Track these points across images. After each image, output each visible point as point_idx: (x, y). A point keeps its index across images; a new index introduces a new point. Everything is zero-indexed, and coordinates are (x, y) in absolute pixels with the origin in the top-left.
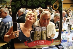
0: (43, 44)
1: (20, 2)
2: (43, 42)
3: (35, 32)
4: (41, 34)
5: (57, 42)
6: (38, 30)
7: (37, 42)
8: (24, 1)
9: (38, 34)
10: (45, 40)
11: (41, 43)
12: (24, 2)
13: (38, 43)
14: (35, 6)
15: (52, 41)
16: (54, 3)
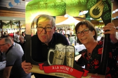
0: (67, 72)
1: (37, 5)
2: (67, 69)
3: (56, 51)
4: (65, 56)
6: (60, 50)
9: (60, 56)
10: (70, 67)
11: (64, 70)
13: (58, 69)
14: (59, 11)
15: (84, 71)
16: (93, 5)
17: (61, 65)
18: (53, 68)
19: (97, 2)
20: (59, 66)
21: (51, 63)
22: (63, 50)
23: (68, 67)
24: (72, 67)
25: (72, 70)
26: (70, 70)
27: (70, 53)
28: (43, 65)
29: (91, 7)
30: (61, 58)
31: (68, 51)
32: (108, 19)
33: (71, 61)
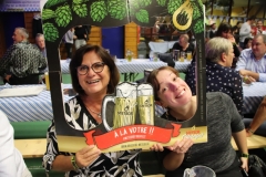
0: (143, 137)
1: (68, 7)
2: (143, 130)
3: (118, 99)
4: (137, 107)
5: (194, 132)
6: (125, 96)
7: (125, 132)
8: (81, 5)
9: (128, 107)
10: (149, 126)
11: (136, 134)
12: (82, 7)
13: (126, 135)
14: (117, 17)
15: (173, 128)
16: (178, 7)
18: (116, 135)
19: (183, 2)
20: (127, 127)
21: (111, 125)
22: (131, 94)
23: (145, 125)
24: (152, 123)
25: (152, 130)
26: (148, 131)
27: (145, 99)
28: (93, 135)
29: (175, 10)
30: (130, 110)
31: (142, 95)
33: (149, 112)
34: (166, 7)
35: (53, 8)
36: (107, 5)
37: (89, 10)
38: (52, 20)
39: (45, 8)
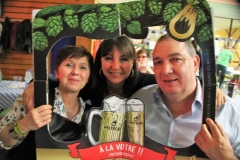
1: (59, 17)
2: (132, 149)
3: (106, 113)
4: (126, 123)
6: (113, 110)
7: (112, 148)
8: (73, 15)
9: (115, 122)
10: (138, 145)
11: (124, 151)
12: (73, 18)
13: (112, 152)
14: (108, 29)
15: (166, 153)
16: (176, 14)
17: (118, 142)
18: (102, 150)
19: (183, 7)
20: (114, 143)
21: (96, 139)
22: (120, 109)
23: (133, 144)
24: (142, 143)
25: (141, 151)
26: (136, 150)
27: (135, 115)
28: (77, 147)
29: (172, 18)
30: (118, 126)
31: (132, 111)
32: (208, 39)
33: (139, 131)
34: (161, 15)
35: (45, 17)
36: (98, 17)
37: (80, 21)
38: (43, 29)
39: (37, 16)
